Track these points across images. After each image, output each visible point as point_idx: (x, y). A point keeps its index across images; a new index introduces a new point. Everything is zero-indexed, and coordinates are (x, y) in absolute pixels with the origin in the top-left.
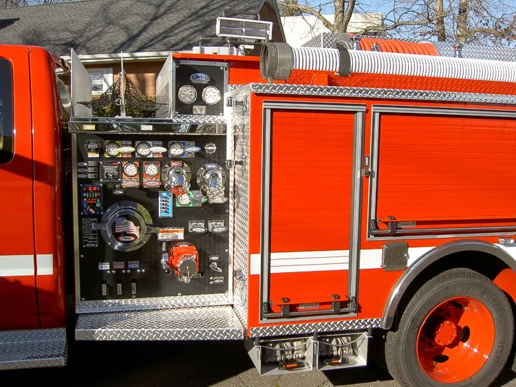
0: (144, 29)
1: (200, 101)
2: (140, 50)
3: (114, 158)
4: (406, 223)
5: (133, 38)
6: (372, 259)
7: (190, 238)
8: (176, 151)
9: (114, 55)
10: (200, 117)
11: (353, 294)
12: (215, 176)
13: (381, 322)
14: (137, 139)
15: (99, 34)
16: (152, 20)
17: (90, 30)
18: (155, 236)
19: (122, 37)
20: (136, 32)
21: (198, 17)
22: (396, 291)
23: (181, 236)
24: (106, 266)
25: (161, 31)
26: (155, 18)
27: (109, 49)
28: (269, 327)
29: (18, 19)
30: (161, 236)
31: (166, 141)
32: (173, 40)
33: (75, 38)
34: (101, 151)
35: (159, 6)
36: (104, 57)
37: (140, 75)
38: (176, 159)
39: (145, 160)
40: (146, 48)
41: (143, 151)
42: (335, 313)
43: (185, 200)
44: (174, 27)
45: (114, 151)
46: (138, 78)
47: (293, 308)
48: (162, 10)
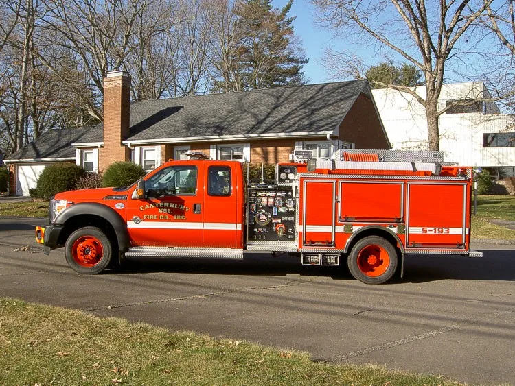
0: (268, 116)
1: (287, 178)
2: (264, 132)
3: (260, 196)
4: (351, 218)
5: (260, 123)
6: (340, 229)
7: (283, 222)
8: (279, 194)
9: (247, 135)
10: (287, 184)
11: (333, 240)
12: (290, 202)
13: (344, 251)
14: (267, 190)
15: (237, 120)
16: (274, 108)
17: (231, 116)
18: (271, 221)
19: (253, 122)
20: (262, 118)
21: (306, 107)
22: (348, 240)
23: (280, 221)
24: (256, 230)
25: (280, 117)
26: (276, 107)
27: (244, 131)
28: (305, 249)
29: (183, 107)
30: (273, 221)
31: (276, 191)
32: (287, 124)
33: (221, 122)
34: (256, 194)
35: (279, 98)
36: (241, 137)
37: (264, 148)
38: (279, 196)
39: (269, 197)
40: (269, 130)
41: (268, 194)
42: (327, 246)
43: (281, 210)
44: (289, 115)
45: (260, 194)
46: (263, 150)
47: (313, 243)
48: (281, 100)
